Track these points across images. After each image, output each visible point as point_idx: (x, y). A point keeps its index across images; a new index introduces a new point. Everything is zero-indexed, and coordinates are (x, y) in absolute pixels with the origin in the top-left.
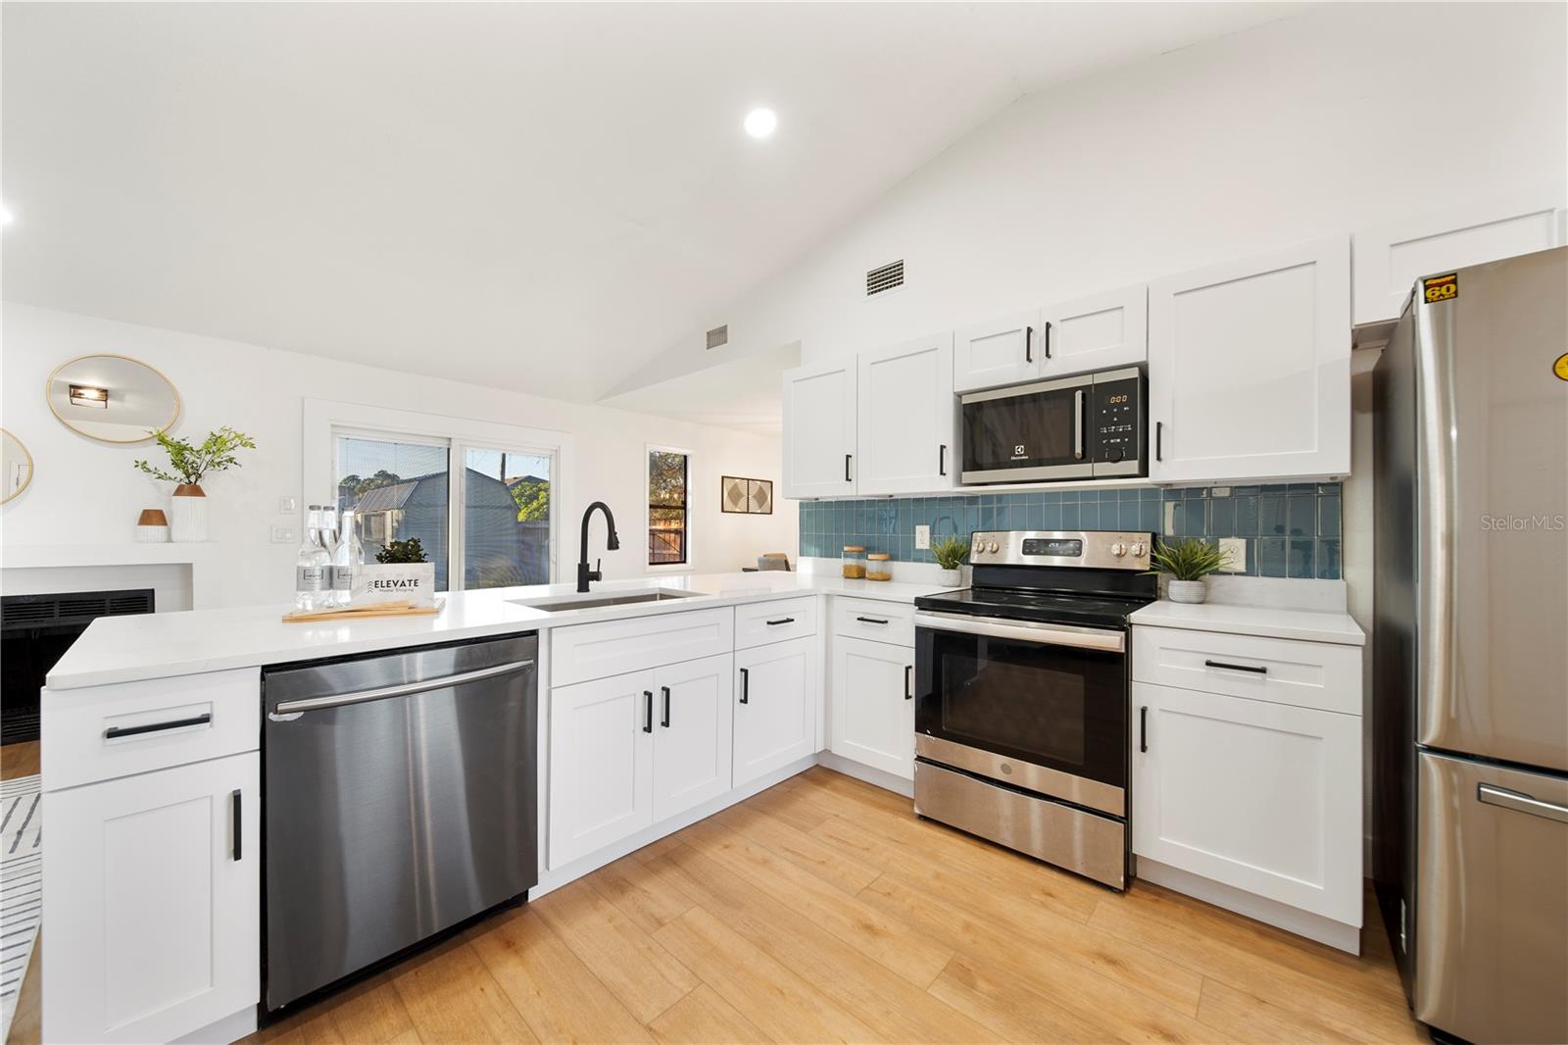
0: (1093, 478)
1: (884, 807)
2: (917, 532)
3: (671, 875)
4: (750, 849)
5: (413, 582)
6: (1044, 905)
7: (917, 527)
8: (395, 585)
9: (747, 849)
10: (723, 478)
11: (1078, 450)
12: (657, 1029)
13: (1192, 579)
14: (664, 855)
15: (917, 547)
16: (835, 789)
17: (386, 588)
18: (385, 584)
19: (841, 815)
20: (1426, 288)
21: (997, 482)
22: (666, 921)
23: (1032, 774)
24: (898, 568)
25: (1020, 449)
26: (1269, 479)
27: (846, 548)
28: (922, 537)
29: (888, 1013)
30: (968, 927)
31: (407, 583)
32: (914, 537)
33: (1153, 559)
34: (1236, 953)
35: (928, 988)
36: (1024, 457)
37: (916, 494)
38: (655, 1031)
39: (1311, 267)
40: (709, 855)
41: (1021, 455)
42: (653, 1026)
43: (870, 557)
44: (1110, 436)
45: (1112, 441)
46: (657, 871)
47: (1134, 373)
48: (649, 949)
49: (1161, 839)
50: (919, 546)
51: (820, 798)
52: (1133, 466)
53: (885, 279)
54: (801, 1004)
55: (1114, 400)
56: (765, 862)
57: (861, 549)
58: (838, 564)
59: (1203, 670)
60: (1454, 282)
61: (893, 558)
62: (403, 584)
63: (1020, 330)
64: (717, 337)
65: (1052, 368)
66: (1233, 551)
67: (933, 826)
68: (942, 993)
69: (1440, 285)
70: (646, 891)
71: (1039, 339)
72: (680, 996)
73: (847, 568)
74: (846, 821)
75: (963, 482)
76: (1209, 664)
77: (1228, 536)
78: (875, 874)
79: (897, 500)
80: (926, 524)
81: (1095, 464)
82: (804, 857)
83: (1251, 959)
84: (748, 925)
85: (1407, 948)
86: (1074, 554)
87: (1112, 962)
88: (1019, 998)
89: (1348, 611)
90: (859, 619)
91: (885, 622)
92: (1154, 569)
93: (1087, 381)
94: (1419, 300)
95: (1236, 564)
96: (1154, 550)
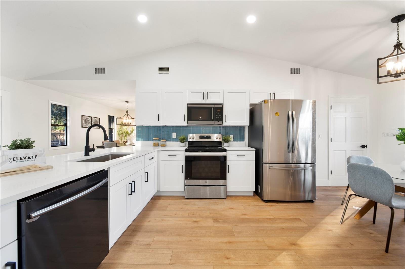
0: (215, 124)
1: (178, 199)
2: (173, 134)
3: (140, 234)
4: (156, 219)
5: (34, 157)
6: (218, 205)
7: (173, 133)
8: (25, 159)
9: (155, 219)
10: (82, 116)
11: (212, 119)
12: (172, 263)
13: (228, 142)
14: (133, 231)
15: (173, 138)
16: (163, 199)
17: (20, 161)
18: (19, 158)
19: (170, 204)
20: (265, 101)
21: (194, 124)
22: (151, 243)
24: (168, 143)
25: (200, 117)
26: (233, 126)
27: (154, 139)
28: (174, 135)
29: (211, 233)
30: (210, 213)
31: (31, 157)
32: (172, 136)
33: (222, 139)
34: (243, 201)
35: (213, 225)
38: (173, 264)
39: (245, 93)
40: (146, 225)
41: (201, 119)
42: (170, 263)
43: (161, 140)
45: (218, 118)
46: (135, 235)
47: (221, 106)
48: (153, 251)
49: (231, 187)
50: (173, 137)
51: (161, 203)
52: (220, 122)
53: (164, 71)
54: (196, 240)
55: (218, 110)
56: (162, 220)
57: (158, 139)
58: (152, 143)
59: (236, 157)
60: (267, 101)
61: (167, 141)
62: (29, 158)
63: (201, 92)
64: (100, 71)
65: (207, 102)
66: (232, 137)
67: (190, 199)
68: (216, 225)
69: (266, 101)
70: (137, 241)
71: (205, 95)
72: (171, 254)
73: (154, 144)
74: (172, 205)
75: (188, 123)
76: (238, 156)
77: (231, 135)
78: (188, 212)
79: (167, 126)
80: (175, 132)
81: (215, 122)
82: (170, 215)
83: (245, 201)
84: (172, 234)
85: (260, 191)
86: (209, 138)
87: (232, 209)
88: (226, 220)
89: (246, 146)
90: (169, 156)
91: (176, 156)
92: (222, 141)
93: (213, 106)
94: (263, 103)
95: (232, 139)
96: (222, 137)
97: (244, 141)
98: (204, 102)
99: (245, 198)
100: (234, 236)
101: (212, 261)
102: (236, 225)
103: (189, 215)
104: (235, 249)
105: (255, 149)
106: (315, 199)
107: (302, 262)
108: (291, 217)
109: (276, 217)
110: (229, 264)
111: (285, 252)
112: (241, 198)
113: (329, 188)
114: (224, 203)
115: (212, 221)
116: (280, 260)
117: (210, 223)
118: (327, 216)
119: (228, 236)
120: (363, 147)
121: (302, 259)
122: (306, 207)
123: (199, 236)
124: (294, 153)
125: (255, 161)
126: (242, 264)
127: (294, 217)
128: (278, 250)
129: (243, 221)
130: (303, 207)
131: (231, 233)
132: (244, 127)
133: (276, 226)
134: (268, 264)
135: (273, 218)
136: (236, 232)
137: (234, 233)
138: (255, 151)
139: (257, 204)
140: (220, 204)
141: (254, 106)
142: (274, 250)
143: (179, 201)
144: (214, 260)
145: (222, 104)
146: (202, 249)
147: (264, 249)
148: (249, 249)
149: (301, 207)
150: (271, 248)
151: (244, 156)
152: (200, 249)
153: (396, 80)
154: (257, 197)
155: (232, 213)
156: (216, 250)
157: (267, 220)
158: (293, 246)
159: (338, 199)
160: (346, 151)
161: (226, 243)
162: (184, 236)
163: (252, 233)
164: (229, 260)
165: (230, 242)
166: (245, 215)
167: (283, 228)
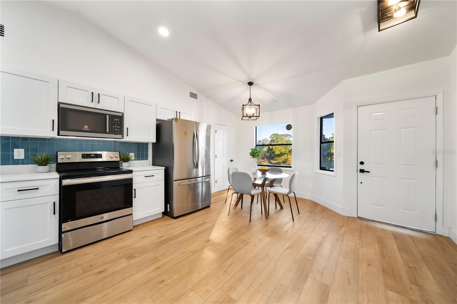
0: (110, 138)
2: (15, 152)
7: (15, 150)
11: (107, 130)
13: (127, 162)
15: (18, 158)
20: (175, 119)
23: (106, 216)
25: (86, 127)
28: (19, 154)
29: (131, 271)
30: (119, 253)
32: (13, 154)
33: (120, 158)
34: (153, 225)
35: (130, 263)
36: (88, 129)
37: (22, 135)
39: (151, 105)
41: (87, 129)
44: (115, 128)
45: (115, 130)
47: (121, 115)
49: (137, 214)
52: (120, 136)
55: (115, 120)
59: (144, 178)
63: (88, 91)
65: (99, 106)
66: (132, 155)
71: (95, 97)
75: (60, 134)
77: (131, 152)
80: (22, 148)
81: (111, 135)
83: (156, 224)
85: (170, 210)
86: (100, 158)
87: (145, 237)
88: (143, 251)
89: (149, 165)
90: (19, 191)
91: (38, 189)
92: (120, 160)
93: (109, 113)
94: (174, 121)
95: (133, 158)
96: (120, 156)
97: (147, 159)
98: (92, 105)
99: (155, 222)
100: (159, 260)
101: (146, 296)
102: (157, 251)
103: (83, 270)
104: (166, 271)
105: (165, 167)
106: (211, 204)
107: (217, 250)
108: (200, 223)
109: (189, 227)
110: (166, 285)
111: (205, 249)
112: (150, 223)
113: (215, 194)
114: (132, 236)
115: (126, 260)
116: (203, 257)
117: (124, 263)
118: (220, 213)
119: (153, 264)
120: (232, 161)
121: (216, 247)
122: (207, 212)
123: (115, 284)
124: (198, 168)
125: (164, 180)
126: (177, 277)
127: (202, 222)
128: (200, 250)
129: (161, 243)
130: (205, 213)
131: (155, 260)
132: (147, 144)
133: (191, 234)
134: (197, 264)
135: (187, 229)
136: (160, 256)
137: (158, 258)
138: (164, 170)
139: (169, 223)
140: (127, 239)
141: (161, 122)
142: (197, 252)
143: (50, 262)
144: (149, 292)
145: (123, 114)
146: (128, 293)
147: (190, 256)
148: (178, 263)
149: (204, 213)
150: (194, 252)
151: (154, 176)
152: (126, 294)
153: (249, 120)
154: (166, 217)
155: (146, 242)
156: (146, 282)
157: (183, 233)
158: (208, 242)
159: (222, 200)
160: (223, 164)
161: (154, 270)
162: (92, 296)
163: (175, 249)
164: (164, 282)
165: (157, 268)
166: (161, 237)
167: (197, 234)
